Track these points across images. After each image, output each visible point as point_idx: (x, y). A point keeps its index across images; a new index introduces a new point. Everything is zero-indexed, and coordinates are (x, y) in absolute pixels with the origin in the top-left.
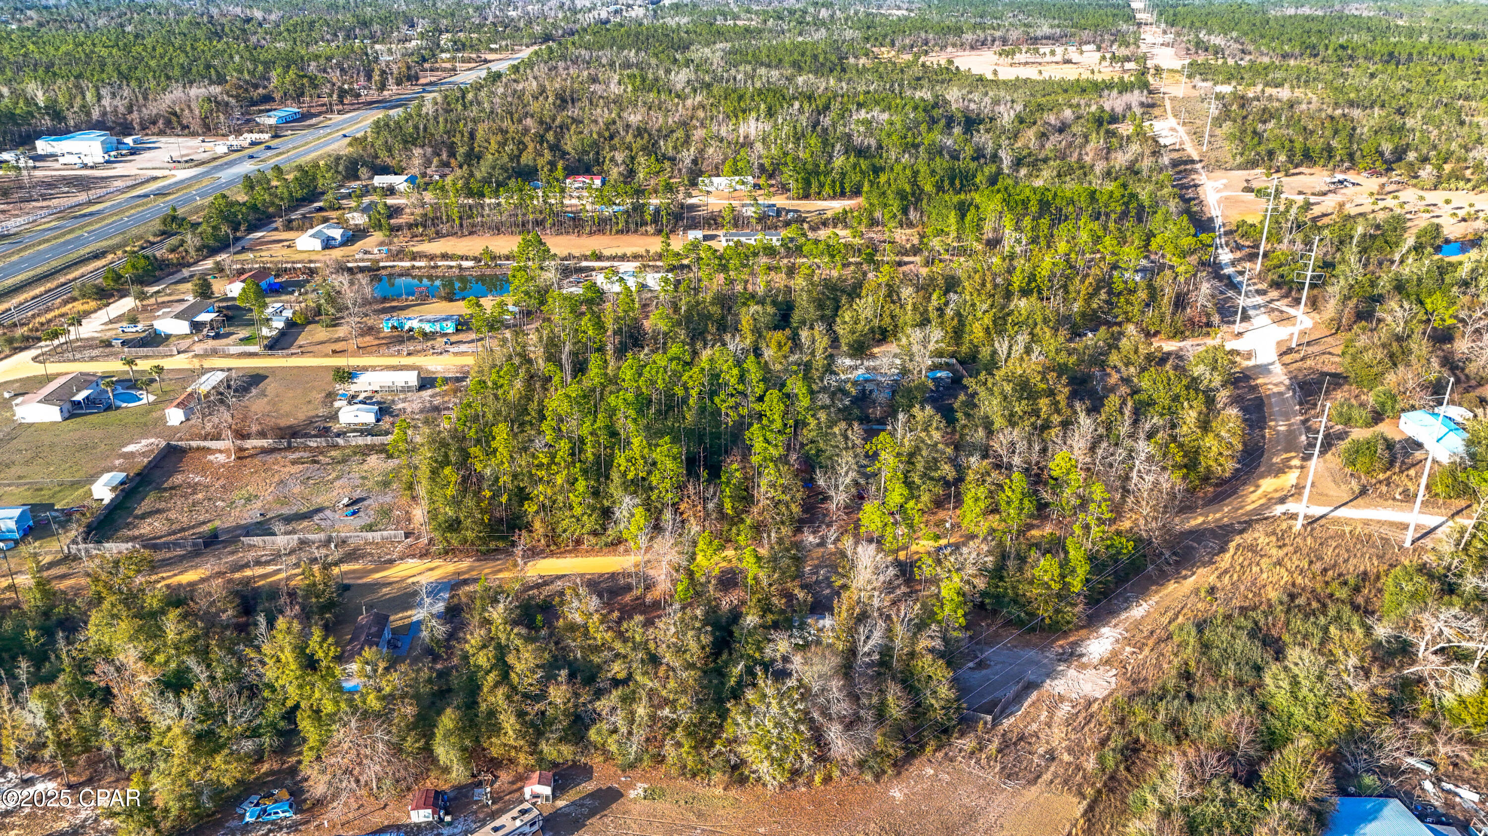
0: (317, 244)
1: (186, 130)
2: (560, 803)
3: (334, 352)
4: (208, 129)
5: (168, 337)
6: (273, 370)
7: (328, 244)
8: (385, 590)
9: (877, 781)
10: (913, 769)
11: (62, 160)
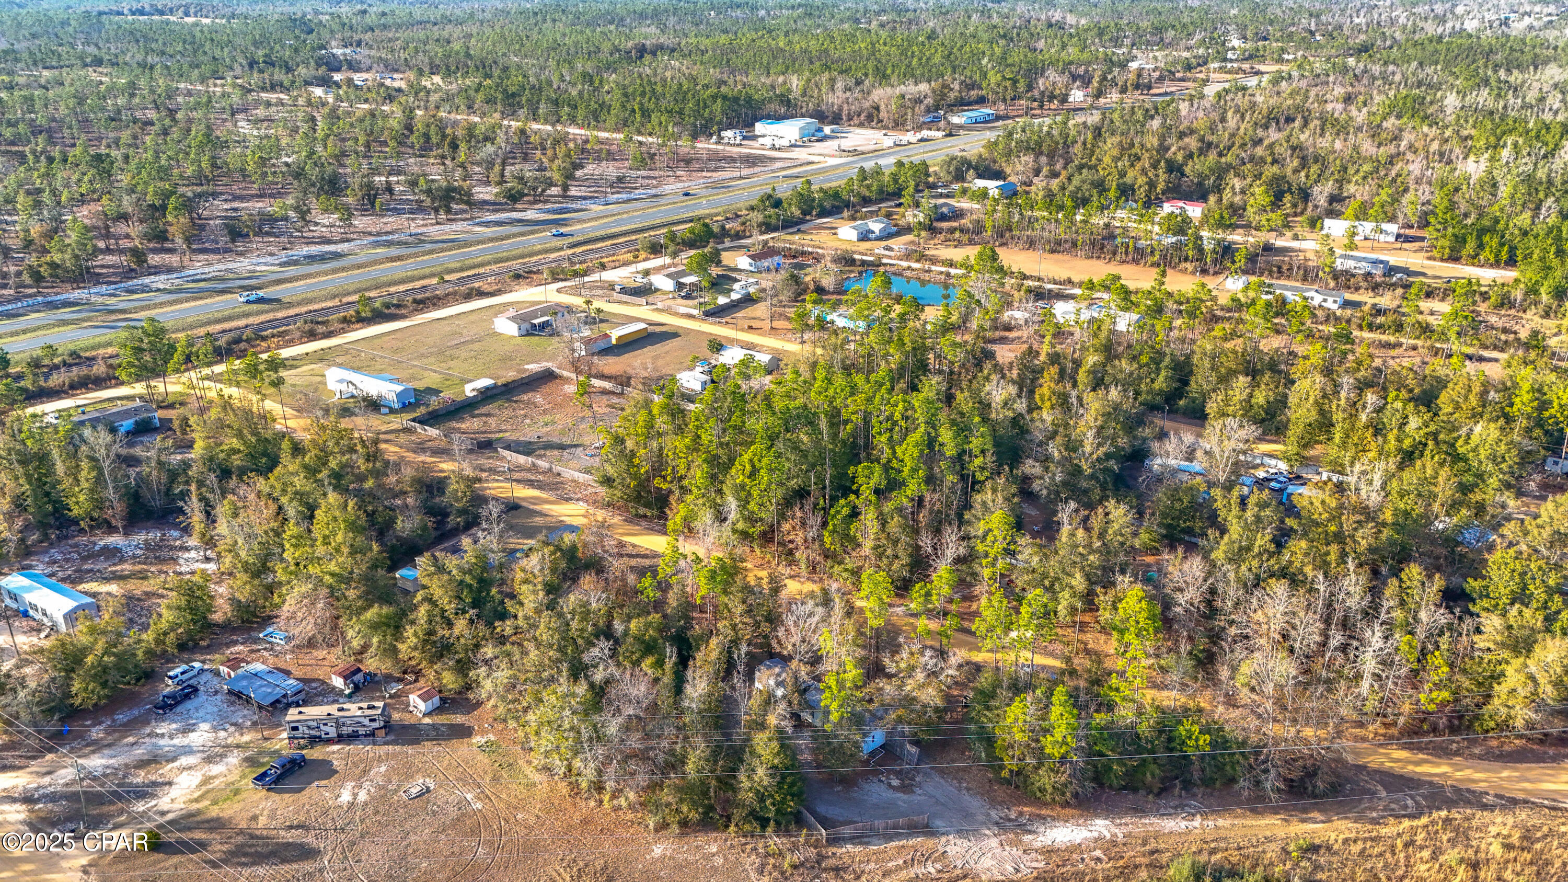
0: (853, 235)
1: (881, 125)
2: (427, 720)
3: (750, 328)
4: (898, 124)
5: (657, 290)
6: (689, 331)
7: (865, 236)
8: (537, 519)
9: (657, 830)
10: (701, 839)
11: (761, 140)
